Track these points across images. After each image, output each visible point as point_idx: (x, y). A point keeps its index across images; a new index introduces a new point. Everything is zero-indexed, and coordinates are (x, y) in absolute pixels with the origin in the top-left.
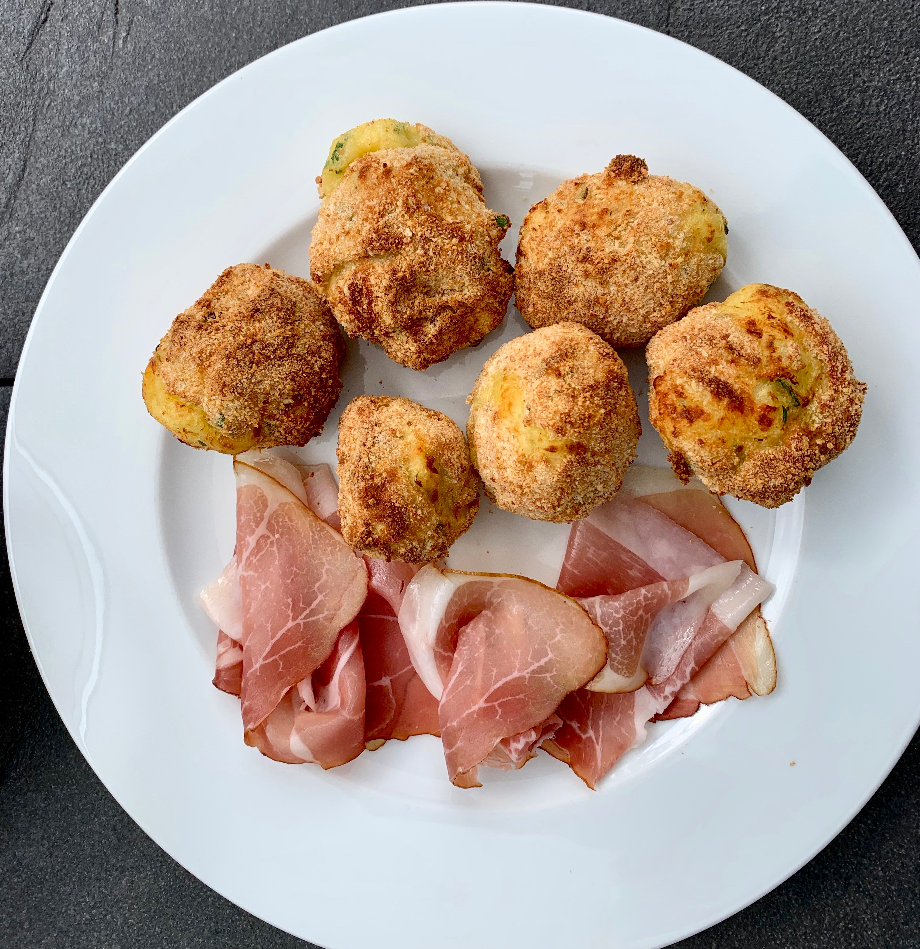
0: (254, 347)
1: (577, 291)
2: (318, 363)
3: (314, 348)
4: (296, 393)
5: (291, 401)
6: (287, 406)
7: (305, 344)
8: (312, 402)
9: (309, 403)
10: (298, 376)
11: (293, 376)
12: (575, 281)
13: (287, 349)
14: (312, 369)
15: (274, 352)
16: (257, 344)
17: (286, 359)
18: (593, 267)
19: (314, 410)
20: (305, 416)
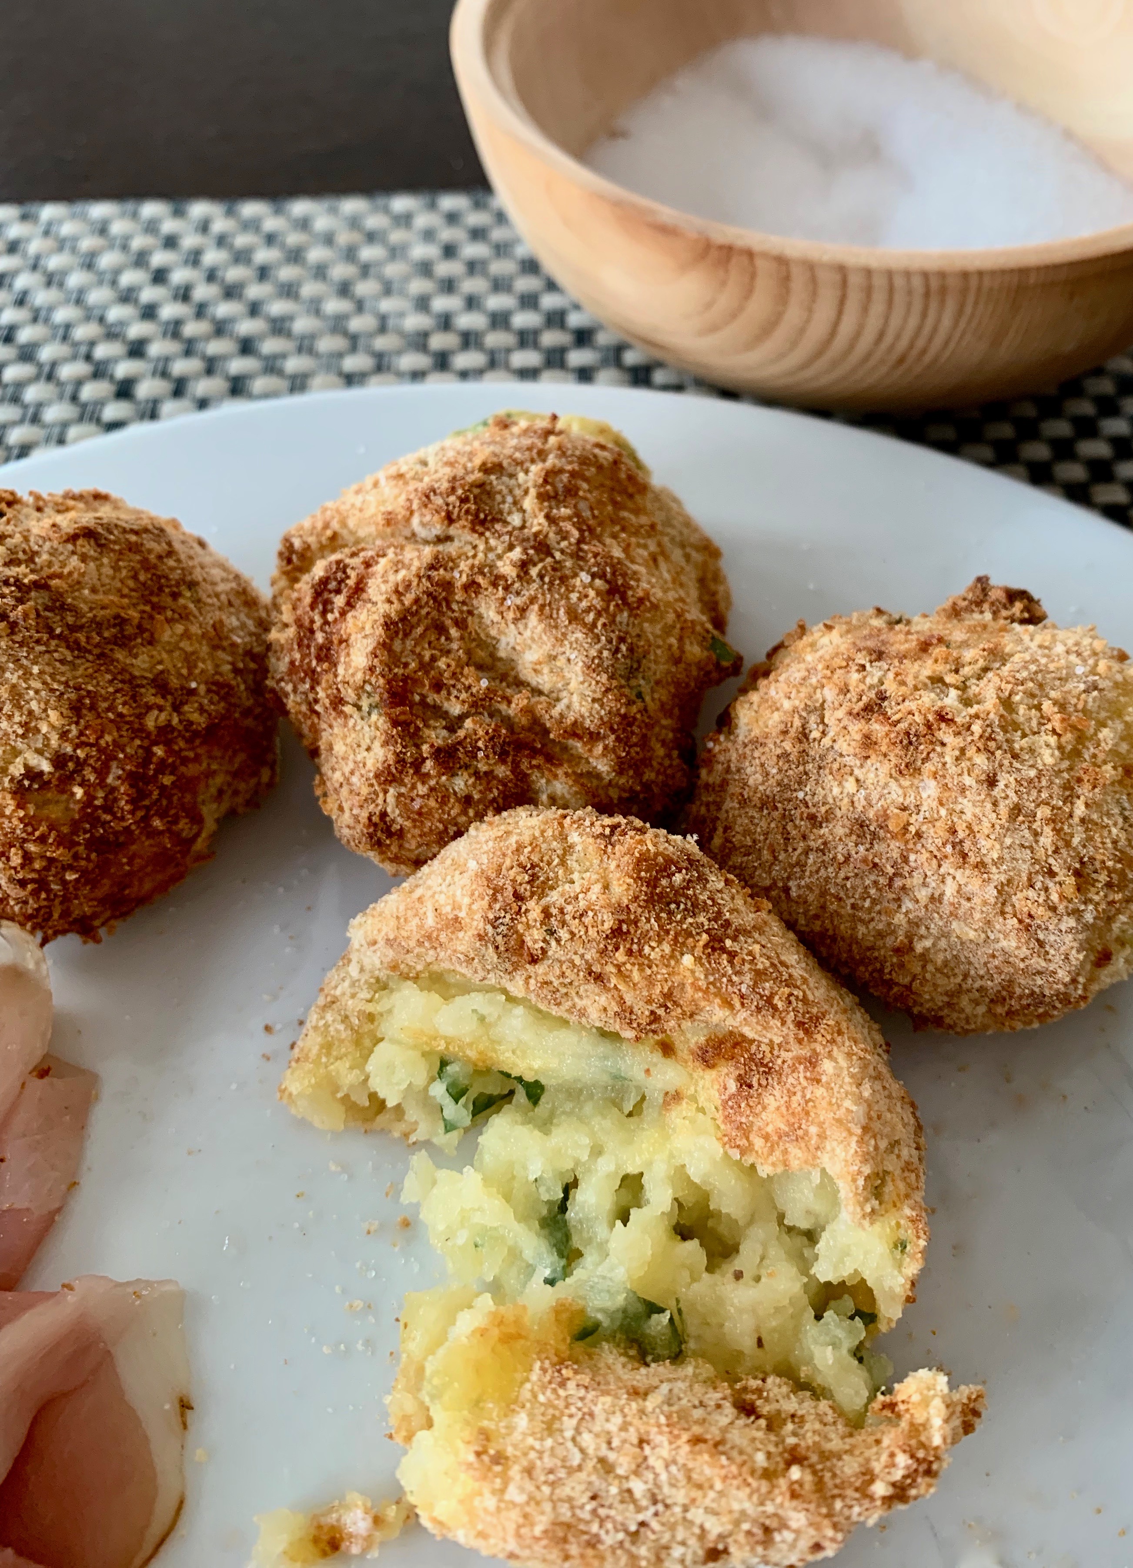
0: (33, 594)
1: (836, 791)
2: (163, 716)
3: (174, 682)
4: (69, 749)
5: (46, 767)
6: (32, 774)
7: (160, 662)
8: (97, 803)
9: (90, 798)
10: (93, 708)
11: (80, 700)
12: (836, 766)
13: (108, 641)
14: (140, 716)
15: (73, 629)
16: (45, 594)
17: (90, 658)
18: (887, 728)
19: (93, 826)
20: (65, 830)
